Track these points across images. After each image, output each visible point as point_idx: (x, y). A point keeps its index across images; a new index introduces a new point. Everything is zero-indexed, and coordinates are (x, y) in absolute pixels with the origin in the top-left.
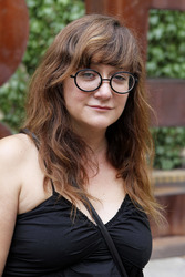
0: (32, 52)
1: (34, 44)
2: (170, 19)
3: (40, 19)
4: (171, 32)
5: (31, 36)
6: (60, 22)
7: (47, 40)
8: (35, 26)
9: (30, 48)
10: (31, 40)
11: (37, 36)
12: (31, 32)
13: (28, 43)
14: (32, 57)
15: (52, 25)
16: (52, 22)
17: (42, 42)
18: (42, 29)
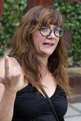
0: (4, 17)
1: (5, 14)
2: (63, 4)
3: (8, 3)
4: (63, 10)
5: (4, 10)
6: (17, 5)
7: (11, 12)
8: (6, 6)
9: (3, 15)
10: (4, 12)
11: (7, 10)
12: (4, 9)
13: (3, 13)
14: (4, 19)
15: (13, 6)
16: (13, 4)
17: (9, 13)
18: (9, 8)
